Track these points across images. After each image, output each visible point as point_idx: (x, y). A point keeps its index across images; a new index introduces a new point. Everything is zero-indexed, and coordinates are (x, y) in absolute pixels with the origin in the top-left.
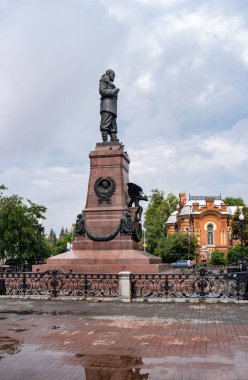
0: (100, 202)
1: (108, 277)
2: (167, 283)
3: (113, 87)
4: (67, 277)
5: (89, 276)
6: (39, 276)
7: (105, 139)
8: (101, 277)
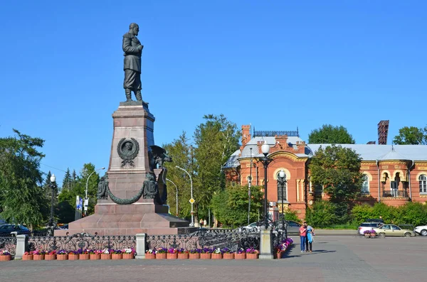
0: (124, 164)
1: (127, 238)
2: (175, 243)
3: (138, 43)
4: (93, 239)
5: (111, 238)
6: (68, 238)
7: (129, 97)
8: (122, 238)
